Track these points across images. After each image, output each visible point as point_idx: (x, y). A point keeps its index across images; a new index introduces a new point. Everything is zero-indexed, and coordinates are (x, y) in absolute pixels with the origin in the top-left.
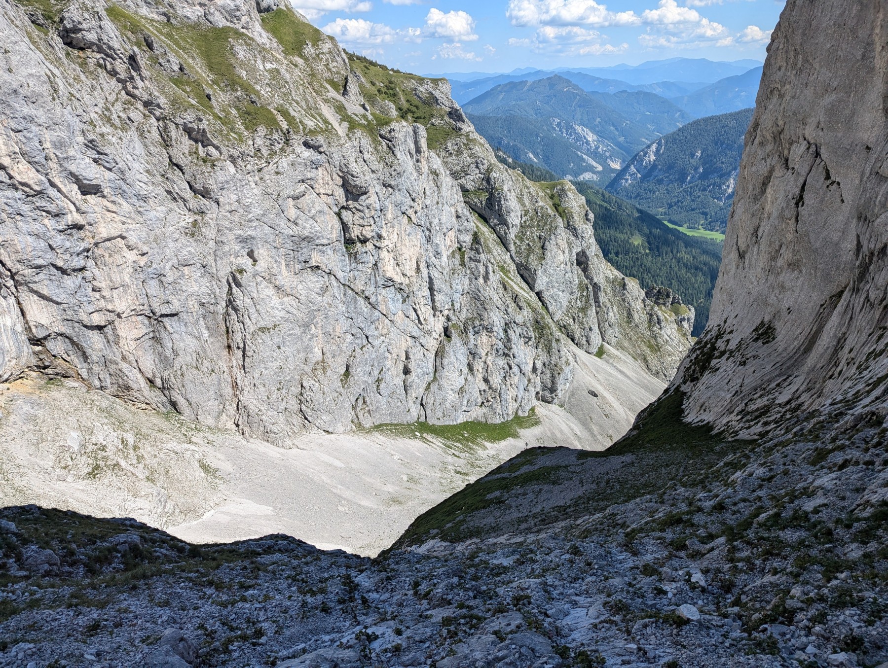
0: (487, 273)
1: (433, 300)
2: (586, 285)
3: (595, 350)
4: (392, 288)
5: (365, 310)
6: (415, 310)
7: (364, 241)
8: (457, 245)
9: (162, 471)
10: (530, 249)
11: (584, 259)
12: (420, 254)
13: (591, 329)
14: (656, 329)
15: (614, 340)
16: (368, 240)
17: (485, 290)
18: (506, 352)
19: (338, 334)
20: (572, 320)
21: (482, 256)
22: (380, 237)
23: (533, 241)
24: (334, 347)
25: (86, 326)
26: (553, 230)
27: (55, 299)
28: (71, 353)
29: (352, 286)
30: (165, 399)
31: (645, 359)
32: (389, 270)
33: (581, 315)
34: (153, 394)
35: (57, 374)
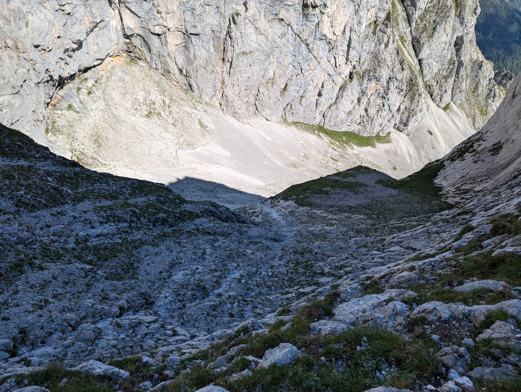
0: (388, 42)
1: (348, 54)
2: (454, 61)
3: (443, 105)
4: (324, 41)
5: (305, 52)
6: (335, 58)
7: (314, 7)
8: (374, 19)
9: (180, 121)
10: (425, 28)
11: (460, 42)
12: (348, 21)
13: (446, 92)
14: (490, 101)
15: (459, 102)
16: (317, 7)
17: (383, 53)
18: (384, 96)
19: (285, 64)
20: (435, 83)
21: (389, 30)
22: (325, 5)
23: (429, 23)
24: (281, 72)
25: (152, 33)
26: (445, 18)
27: (138, 14)
28: (143, 46)
29: (300, 36)
30: (186, 82)
31: (474, 119)
32: (326, 29)
33: (443, 80)
34: (181, 78)
35: (136, 57)
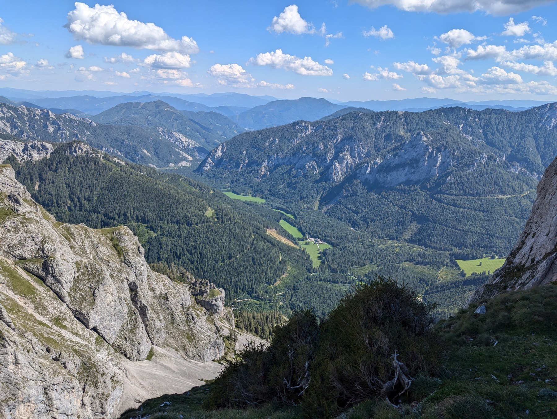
2: (134, 311)
10: (83, 299)
11: (134, 287)
13: (139, 344)
14: (191, 324)
15: (161, 341)
18: (49, 409)
20: (124, 341)
23: (85, 291)
26: (101, 281)
31: (185, 349)
33: (131, 335)
